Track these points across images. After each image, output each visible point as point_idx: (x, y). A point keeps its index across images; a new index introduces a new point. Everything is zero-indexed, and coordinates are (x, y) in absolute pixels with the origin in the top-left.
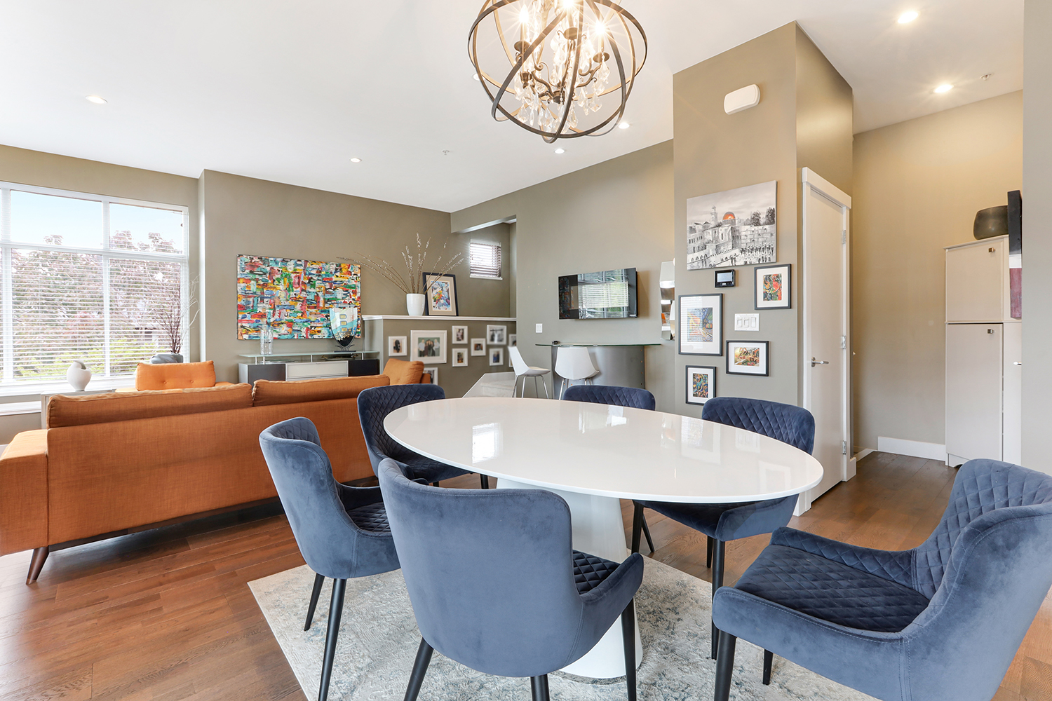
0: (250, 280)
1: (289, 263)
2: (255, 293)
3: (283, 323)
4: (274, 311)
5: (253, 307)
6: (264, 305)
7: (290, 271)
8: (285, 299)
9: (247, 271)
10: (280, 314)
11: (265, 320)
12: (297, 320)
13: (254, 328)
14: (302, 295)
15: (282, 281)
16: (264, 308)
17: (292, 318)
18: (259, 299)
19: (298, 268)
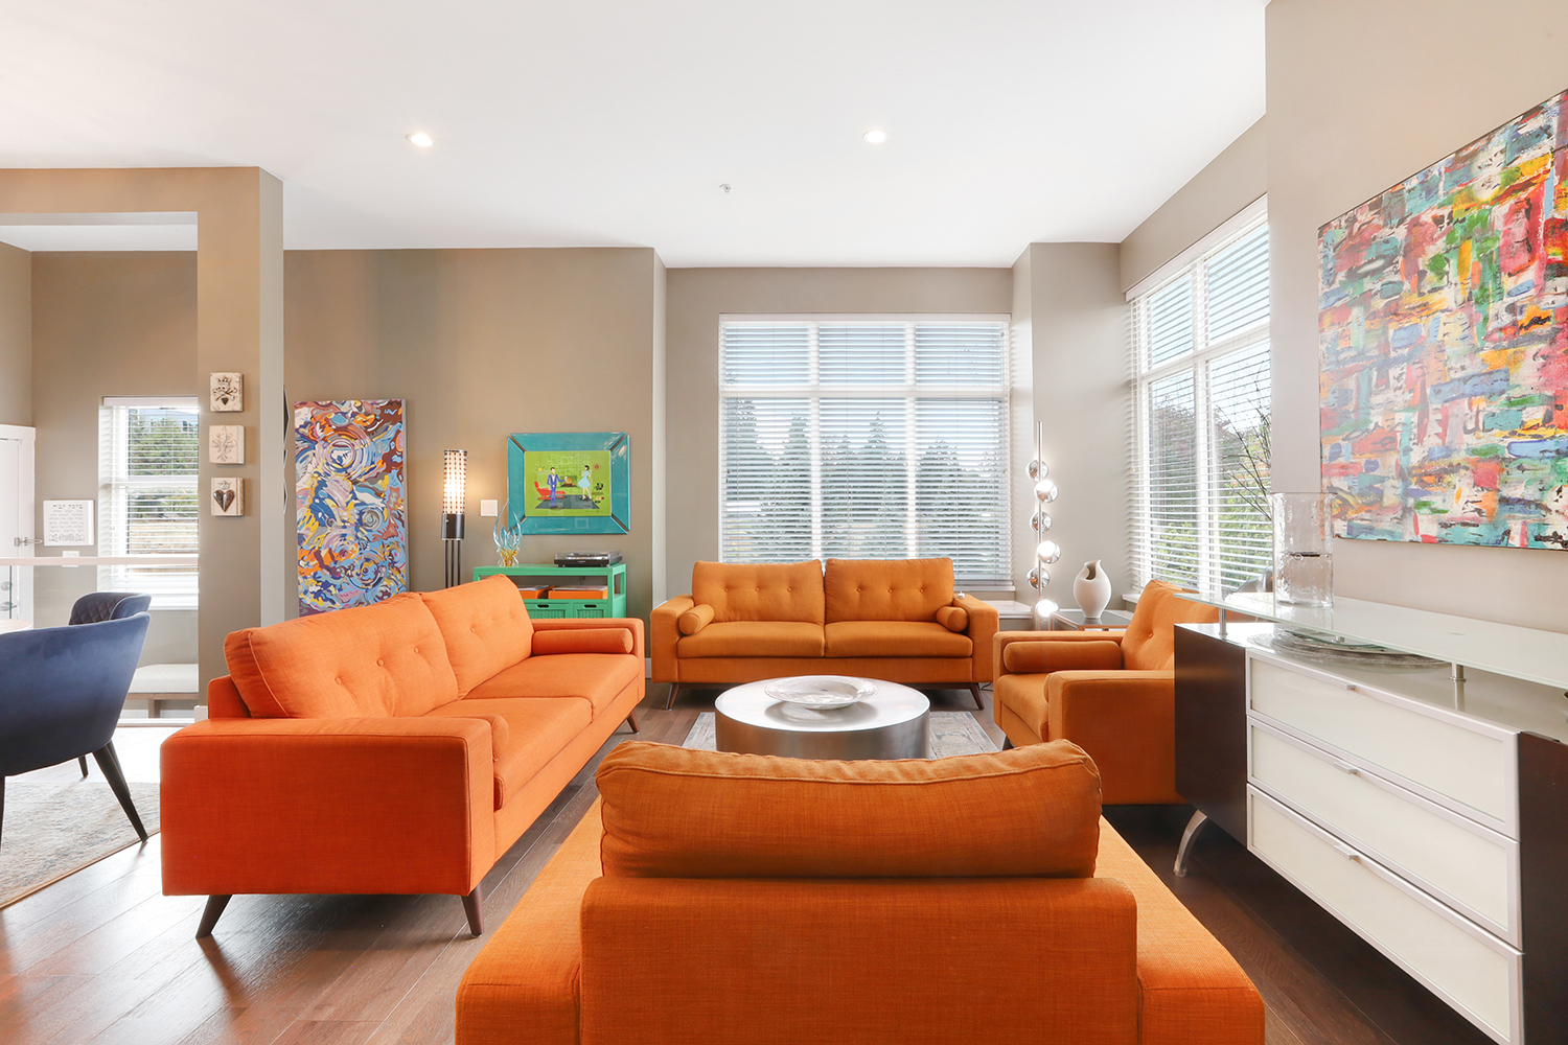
0: (1347, 308)
1: (1482, 159)
2: (1361, 354)
3: (1453, 469)
4: (1424, 415)
5: (1356, 410)
6: (1390, 395)
7: (1487, 195)
8: (1463, 347)
9: (1341, 276)
10: (1444, 423)
11: (1392, 459)
12: (1526, 447)
13: (1361, 495)
14: (1548, 299)
15: (1451, 268)
16: (1389, 409)
17: (1496, 438)
18: (1375, 374)
19: (1525, 157)
